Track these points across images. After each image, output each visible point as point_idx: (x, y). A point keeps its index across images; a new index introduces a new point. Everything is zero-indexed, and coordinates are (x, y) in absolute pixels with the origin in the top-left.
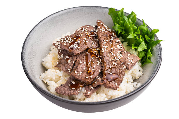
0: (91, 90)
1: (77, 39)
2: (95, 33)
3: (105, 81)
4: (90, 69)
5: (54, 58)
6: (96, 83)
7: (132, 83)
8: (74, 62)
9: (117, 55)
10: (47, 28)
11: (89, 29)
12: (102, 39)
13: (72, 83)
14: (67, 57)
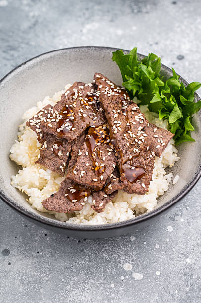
0: (103, 199)
1: (68, 112)
2: (95, 98)
3: (126, 182)
4: (97, 164)
5: (30, 148)
6: (111, 188)
7: (164, 175)
8: (68, 154)
9: (138, 134)
10: (10, 93)
11: (84, 92)
12: (110, 110)
13: (70, 191)
14: (56, 146)
